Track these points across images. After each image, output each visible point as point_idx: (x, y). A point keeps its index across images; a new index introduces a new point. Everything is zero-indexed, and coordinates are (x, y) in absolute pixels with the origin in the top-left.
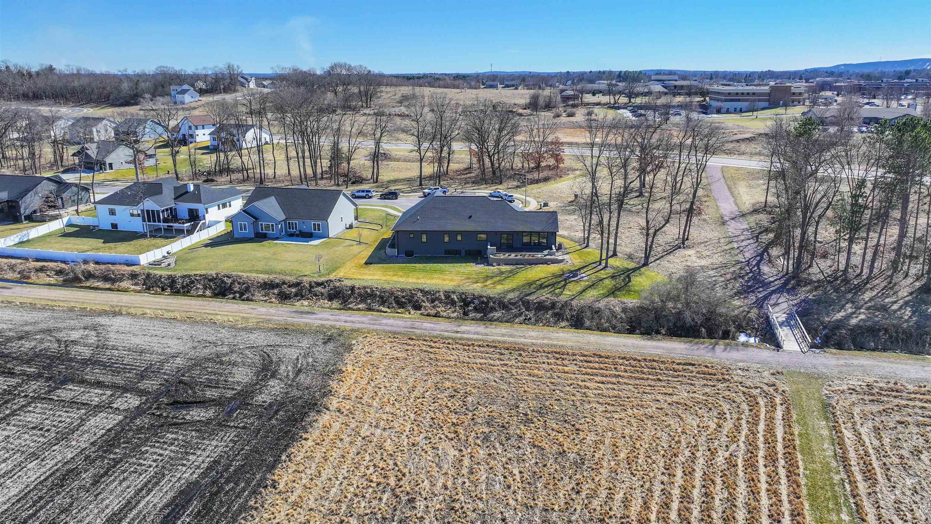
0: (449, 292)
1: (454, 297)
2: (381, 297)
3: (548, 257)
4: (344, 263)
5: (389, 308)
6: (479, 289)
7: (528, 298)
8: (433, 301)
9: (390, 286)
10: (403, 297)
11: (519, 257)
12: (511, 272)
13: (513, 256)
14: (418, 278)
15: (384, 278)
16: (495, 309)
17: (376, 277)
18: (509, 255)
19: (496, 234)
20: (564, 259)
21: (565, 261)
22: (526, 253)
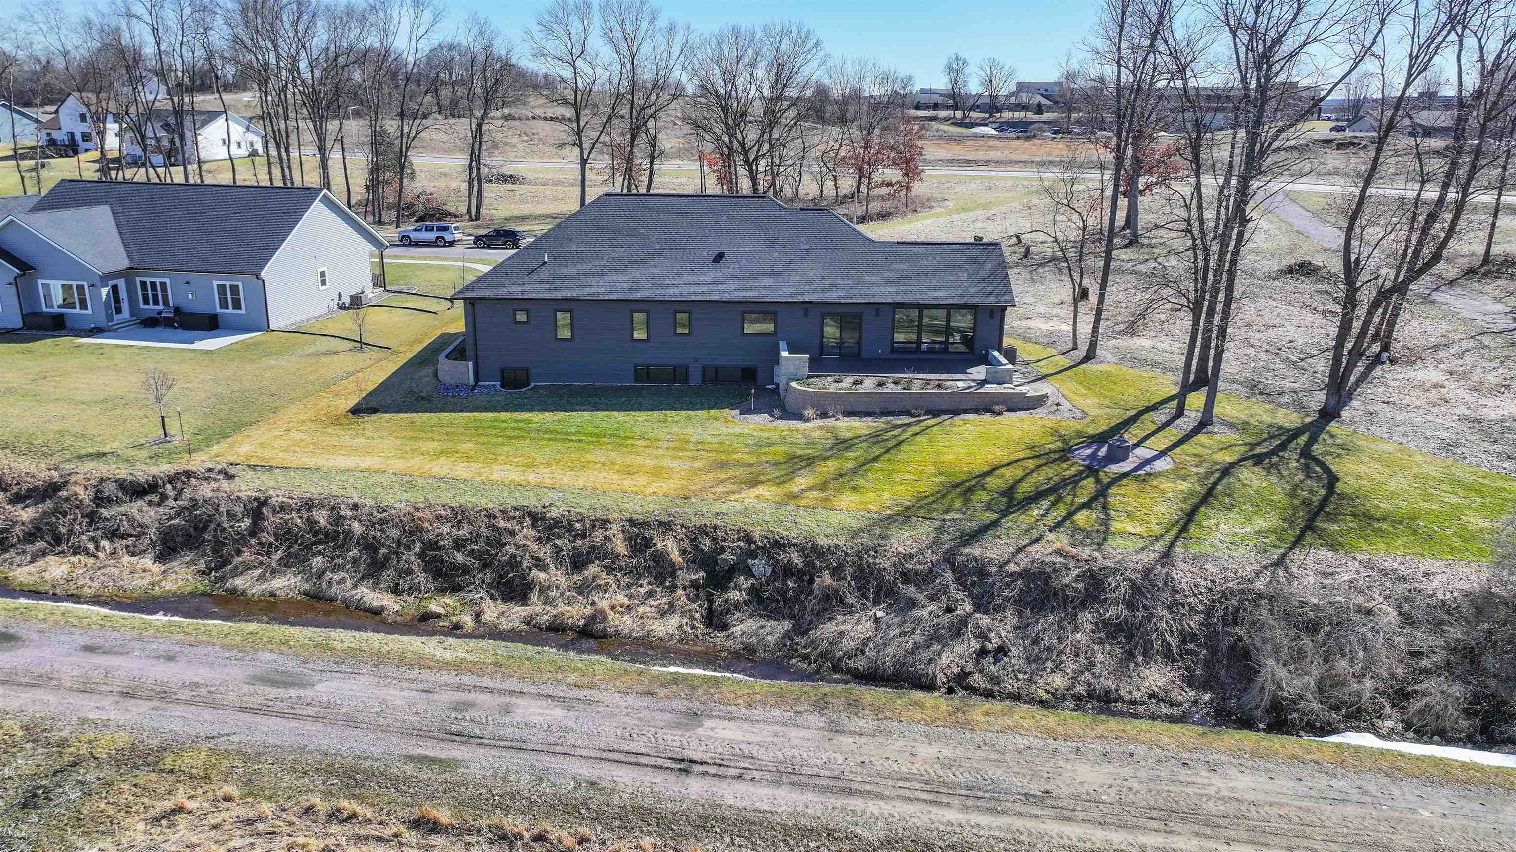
0: (645, 524)
1: (671, 547)
2: (370, 546)
3: (990, 388)
4: (275, 410)
5: (396, 590)
6: (768, 512)
7: (975, 551)
8: (578, 563)
9: (418, 497)
10: (459, 544)
11: (890, 388)
12: (875, 438)
13: (869, 384)
14: (531, 466)
15: (399, 465)
16: (841, 601)
17: (369, 462)
18: (856, 383)
19: (806, 315)
20: (1046, 396)
21: (1049, 403)
22: (912, 376)
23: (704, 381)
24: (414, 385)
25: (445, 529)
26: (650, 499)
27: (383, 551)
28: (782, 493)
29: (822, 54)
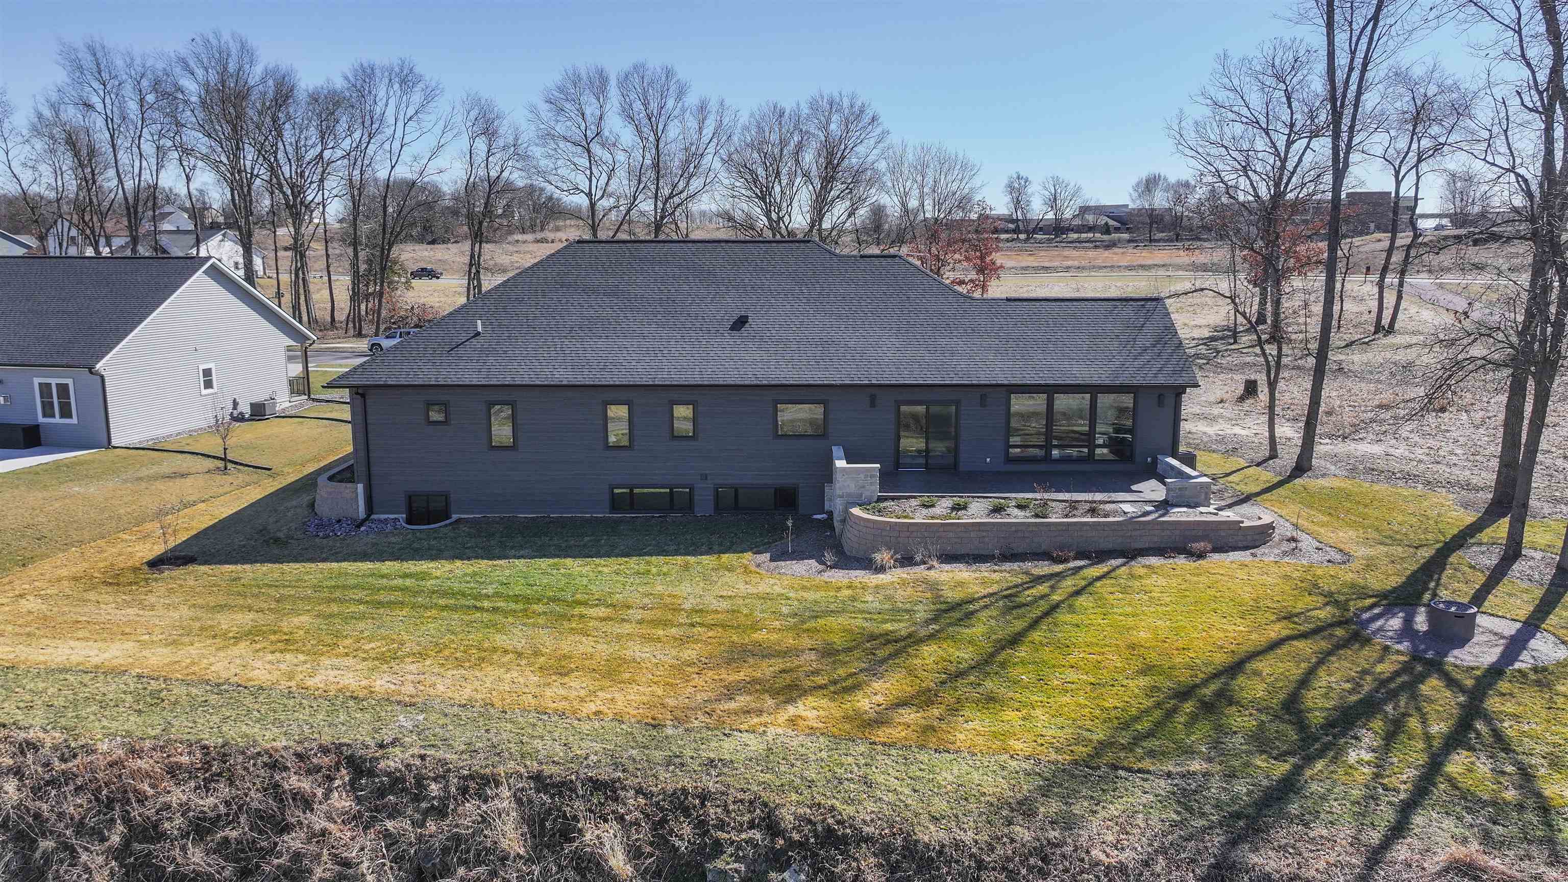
2: (24, 834)
6: (812, 759)
10: (200, 828)
12: (1005, 601)
13: (978, 509)
14: (389, 658)
15: (158, 658)
18: (957, 508)
19: (873, 404)
20: (1270, 526)
21: (1276, 537)
22: (1046, 496)
23: (717, 507)
24: (271, 520)
25: (177, 795)
26: (586, 727)
27: (47, 844)
28: (838, 714)
29: (878, 131)
